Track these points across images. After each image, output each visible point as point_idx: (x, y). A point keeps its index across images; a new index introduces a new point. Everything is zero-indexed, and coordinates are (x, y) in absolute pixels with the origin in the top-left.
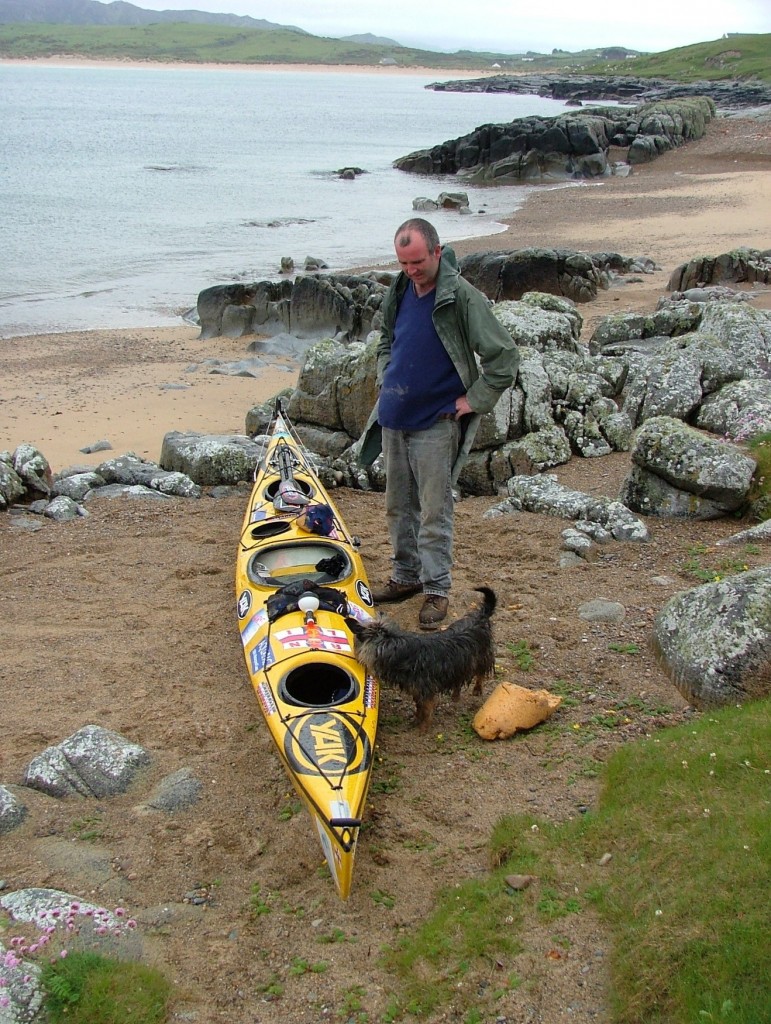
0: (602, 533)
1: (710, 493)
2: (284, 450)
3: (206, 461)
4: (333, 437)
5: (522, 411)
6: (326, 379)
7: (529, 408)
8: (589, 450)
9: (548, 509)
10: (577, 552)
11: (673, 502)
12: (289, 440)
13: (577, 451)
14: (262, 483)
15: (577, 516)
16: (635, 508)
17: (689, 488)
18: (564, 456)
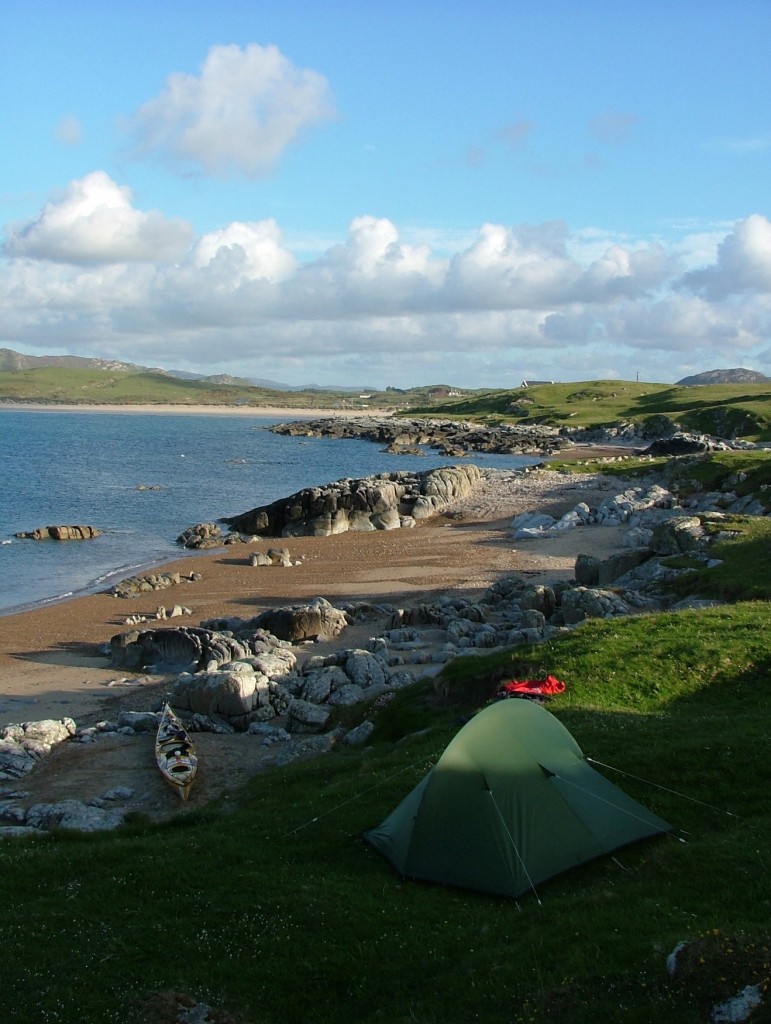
0: (276, 738)
1: (313, 724)
2: (168, 715)
3: (137, 722)
4: (187, 713)
5: (258, 700)
6: (184, 689)
7: (260, 698)
8: (282, 713)
9: (261, 733)
10: (267, 745)
11: (302, 728)
12: (171, 712)
13: (277, 714)
14: (161, 727)
15: (270, 734)
16: (289, 731)
17: (305, 723)
18: (272, 715)
